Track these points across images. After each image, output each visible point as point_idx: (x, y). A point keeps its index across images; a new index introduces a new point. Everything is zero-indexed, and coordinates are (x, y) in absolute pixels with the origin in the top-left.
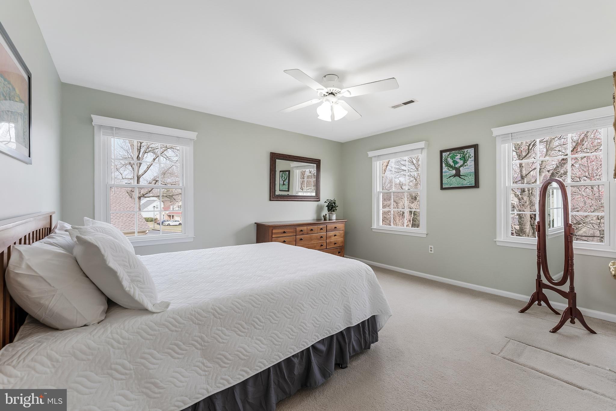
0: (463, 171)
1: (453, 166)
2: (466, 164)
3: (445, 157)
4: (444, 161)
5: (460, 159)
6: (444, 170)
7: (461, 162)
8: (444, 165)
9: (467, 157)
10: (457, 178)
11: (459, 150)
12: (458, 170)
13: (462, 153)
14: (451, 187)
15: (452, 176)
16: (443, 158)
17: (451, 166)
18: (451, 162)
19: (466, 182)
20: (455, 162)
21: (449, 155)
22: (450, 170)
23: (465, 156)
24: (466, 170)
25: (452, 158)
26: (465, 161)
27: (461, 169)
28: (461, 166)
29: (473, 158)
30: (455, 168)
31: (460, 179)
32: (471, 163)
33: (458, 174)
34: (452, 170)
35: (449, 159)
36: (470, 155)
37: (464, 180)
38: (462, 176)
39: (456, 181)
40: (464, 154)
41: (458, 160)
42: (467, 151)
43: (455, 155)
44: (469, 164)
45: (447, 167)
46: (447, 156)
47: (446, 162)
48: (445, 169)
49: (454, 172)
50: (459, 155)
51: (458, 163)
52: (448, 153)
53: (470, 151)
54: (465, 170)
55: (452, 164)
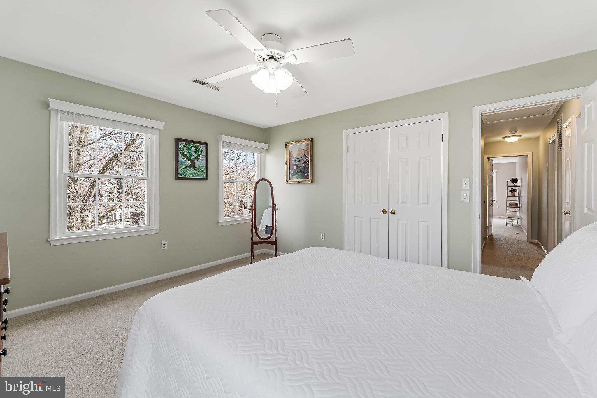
0: (197, 163)
1: (189, 157)
2: (199, 158)
3: (182, 147)
4: (179, 150)
5: (195, 152)
6: (179, 160)
7: (195, 155)
8: (180, 154)
9: (200, 151)
10: (192, 169)
11: (194, 144)
12: (193, 162)
13: (196, 147)
14: (186, 177)
15: (188, 167)
16: (179, 147)
17: (187, 157)
18: (187, 153)
19: (199, 174)
20: (191, 155)
21: (185, 145)
22: (186, 161)
23: (199, 151)
24: (200, 163)
25: (188, 149)
26: (199, 155)
27: (196, 161)
28: (195, 159)
29: (204, 154)
30: (191, 159)
31: (194, 170)
32: (203, 157)
33: (193, 166)
34: (187, 161)
35: (185, 149)
36: (203, 151)
37: (198, 172)
38: (196, 168)
39: (190, 173)
40: (198, 148)
41: (193, 153)
42: (201, 146)
43: (190, 147)
44: (202, 159)
45: (183, 157)
46: (183, 145)
47: (182, 152)
48: (181, 158)
49: (189, 163)
50: (194, 148)
51: (193, 155)
52: (184, 143)
53: (202, 147)
54: (198, 163)
55: (188, 155)
